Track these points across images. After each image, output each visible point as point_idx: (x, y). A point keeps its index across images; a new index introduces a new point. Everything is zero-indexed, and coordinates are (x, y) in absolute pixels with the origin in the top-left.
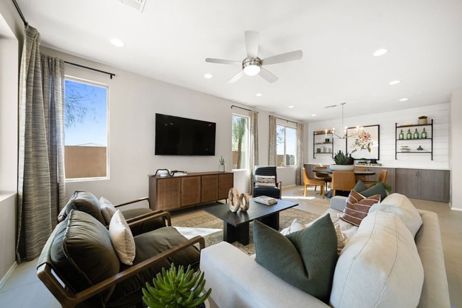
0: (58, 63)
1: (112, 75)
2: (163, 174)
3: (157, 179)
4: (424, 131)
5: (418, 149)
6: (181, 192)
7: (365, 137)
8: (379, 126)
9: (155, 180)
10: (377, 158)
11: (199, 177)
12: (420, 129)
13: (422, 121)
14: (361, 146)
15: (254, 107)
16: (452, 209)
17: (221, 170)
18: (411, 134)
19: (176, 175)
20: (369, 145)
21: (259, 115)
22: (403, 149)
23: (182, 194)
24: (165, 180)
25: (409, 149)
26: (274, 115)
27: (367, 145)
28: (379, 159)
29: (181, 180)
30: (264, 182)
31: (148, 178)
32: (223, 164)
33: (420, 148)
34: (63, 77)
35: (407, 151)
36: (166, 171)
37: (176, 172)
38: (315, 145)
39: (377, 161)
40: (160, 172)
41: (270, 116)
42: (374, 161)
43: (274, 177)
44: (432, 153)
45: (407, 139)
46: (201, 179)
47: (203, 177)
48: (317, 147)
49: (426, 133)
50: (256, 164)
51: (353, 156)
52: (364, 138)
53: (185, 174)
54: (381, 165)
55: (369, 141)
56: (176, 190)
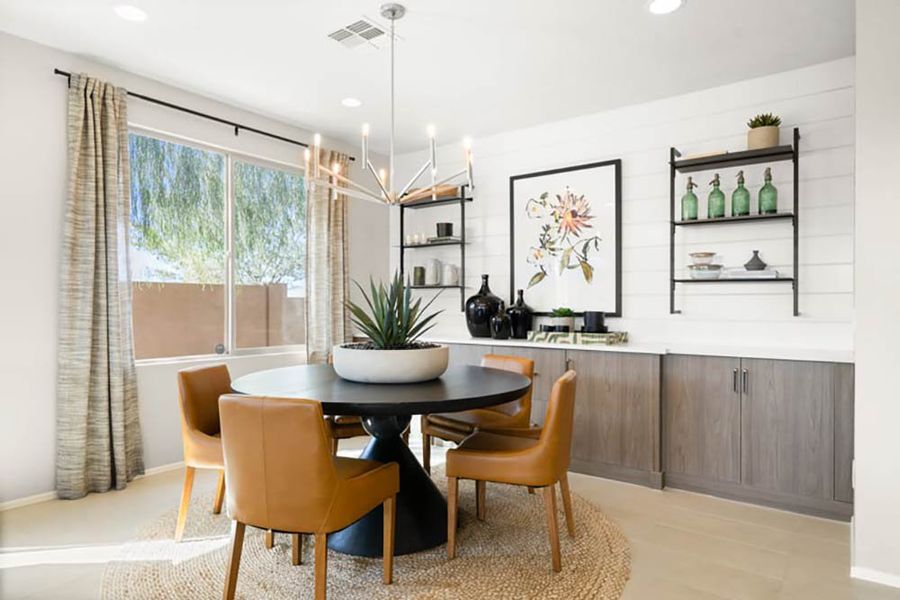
4: (768, 186)
5: (748, 267)
7: (574, 214)
8: (618, 163)
10: (611, 308)
13: (761, 139)
14: (560, 254)
16: (857, 572)
18: (722, 195)
20: (584, 251)
22: (698, 267)
25: (718, 267)
27: (579, 249)
28: (618, 314)
33: (757, 263)
35: (711, 275)
38: (408, 254)
39: (608, 323)
42: (595, 324)
44: (794, 281)
45: (711, 221)
48: (412, 260)
49: (774, 190)
51: (533, 302)
52: (569, 218)
54: (622, 338)
55: (586, 234)
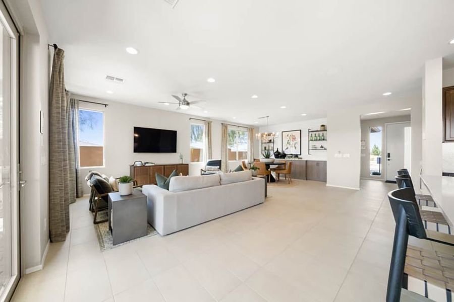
0: (76, 102)
1: (106, 105)
2: (138, 164)
3: (134, 167)
6: (150, 175)
8: (300, 130)
9: (133, 168)
10: (299, 154)
11: (163, 167)
12: (321, 133)
13: (322, 128)
14: (291, 145)
15: (209, 118)
16: (327, 185)
17: (181, 163)
18: (316, 136)
19: (147, 165)
21: (212, 124)
22: (313, 147)
23: (151, 177)
24: (139, 168)
26: (226, 123)
27: (294, 144)
28: (300, 154)
29: (150, 169)
30: (211, 170)
31: (129, 167)
32: (182, 158)
33: (322, 147)
34: (78, 108)
35: (315, 148)
36: (140, 163)
37: (147, 163)
38: (263, 144)
39: (299, 156)
40: (136, 163)
41: (222, 124)
42: (296, 156)
43: (218, 167)
45: (314, 140)
46: (164, 168)
47: (165, 167)
48: (264, 145)
49: (324, 136)
50: (209, 159)
51: (286, 153)
52: (292, 139)
53: (153, 165)
54: (301, 158)
55: (295, 142)
56: (147, 174)
